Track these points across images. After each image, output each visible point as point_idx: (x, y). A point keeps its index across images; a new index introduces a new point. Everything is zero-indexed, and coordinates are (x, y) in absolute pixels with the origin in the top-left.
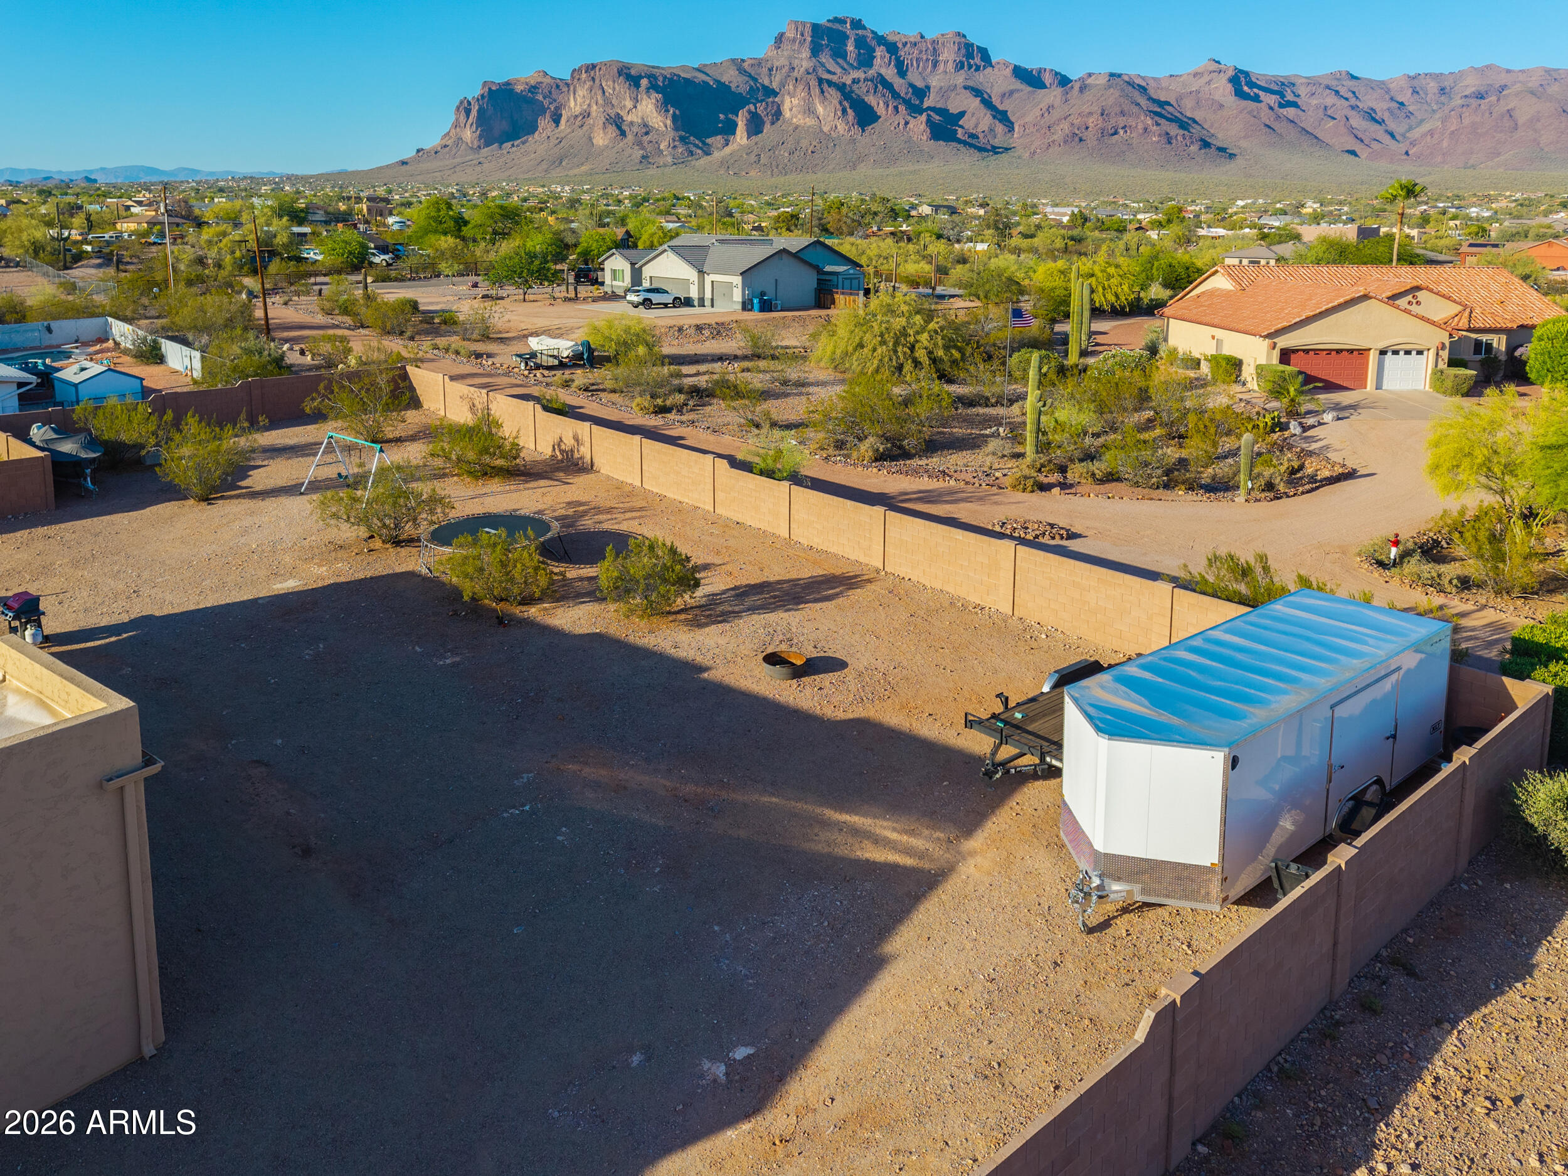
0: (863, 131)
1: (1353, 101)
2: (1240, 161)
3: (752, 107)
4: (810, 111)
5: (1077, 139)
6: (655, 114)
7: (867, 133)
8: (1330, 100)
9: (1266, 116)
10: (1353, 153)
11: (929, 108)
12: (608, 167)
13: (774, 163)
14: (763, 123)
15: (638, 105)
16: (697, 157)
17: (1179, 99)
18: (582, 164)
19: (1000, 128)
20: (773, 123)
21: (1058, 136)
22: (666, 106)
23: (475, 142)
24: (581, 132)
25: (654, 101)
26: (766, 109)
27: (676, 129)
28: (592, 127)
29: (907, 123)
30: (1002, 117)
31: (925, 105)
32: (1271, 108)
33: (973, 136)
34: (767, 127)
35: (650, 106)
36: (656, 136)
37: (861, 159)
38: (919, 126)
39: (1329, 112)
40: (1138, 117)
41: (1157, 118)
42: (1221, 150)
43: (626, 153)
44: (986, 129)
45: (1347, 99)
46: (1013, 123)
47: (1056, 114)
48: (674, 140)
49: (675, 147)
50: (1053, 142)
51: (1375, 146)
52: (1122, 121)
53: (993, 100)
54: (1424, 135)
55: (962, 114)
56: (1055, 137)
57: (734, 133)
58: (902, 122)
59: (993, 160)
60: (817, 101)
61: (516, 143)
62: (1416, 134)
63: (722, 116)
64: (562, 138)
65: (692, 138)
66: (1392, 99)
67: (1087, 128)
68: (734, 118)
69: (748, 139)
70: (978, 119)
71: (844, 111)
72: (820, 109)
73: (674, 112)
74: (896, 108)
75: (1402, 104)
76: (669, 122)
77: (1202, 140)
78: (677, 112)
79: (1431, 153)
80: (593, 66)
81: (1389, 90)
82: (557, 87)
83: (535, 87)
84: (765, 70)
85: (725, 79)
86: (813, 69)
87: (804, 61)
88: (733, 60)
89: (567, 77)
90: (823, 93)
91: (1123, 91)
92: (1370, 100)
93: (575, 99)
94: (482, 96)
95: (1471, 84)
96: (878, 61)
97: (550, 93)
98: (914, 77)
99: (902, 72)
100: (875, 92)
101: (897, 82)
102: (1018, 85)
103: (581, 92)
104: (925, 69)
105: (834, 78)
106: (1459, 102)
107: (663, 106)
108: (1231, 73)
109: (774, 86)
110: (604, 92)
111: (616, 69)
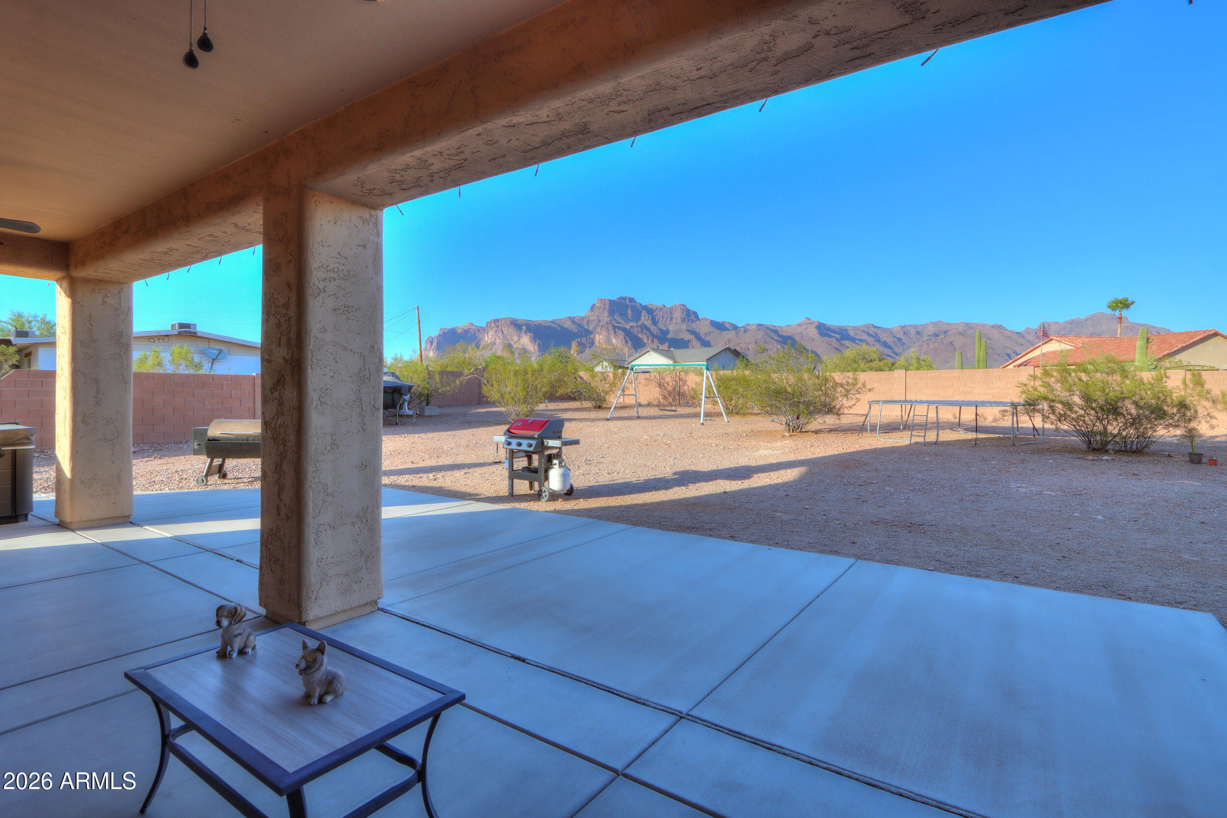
1: (876, 337)
3: (579, 340)
4: (609, 341)
6: (529, 344)
8: (865, 336)
9: (835, 343)
14: (585, 347)
15: (521, 339)
17: (793, 335)
20: (590, 348)
25: (528, 337)
26: (586, 341)
27: (540, 351)
32: (837, 340)
34: (587, 349)
35: (526, 340)
36: (529, 354)
40: (773, 344)
41: (783, 344)
45: (873, 336)
52: (766, 346)
53: (701, 335)
60: (612, 337)
66: (894, 337)
67: (749, 349)
68: (570, 344)
71: (626, 342)
72: (614, 341)
73: (539, 343)
75: (899, 339)
76: (536, 347)
78: (541, 342)
80: (498, 320)
81: (892, 333)
82: (479, 330)
83: (467, 331)
84: (585, 322)
85: (565, 326)
86: (610, 322)
87: (605, 318)
88: (569, 317)
89: (484, 325)
90: (615, 332)
91: (765, 332)
92: (884, 337)
93: (488, 337)
94: (440, 335)
95: (931, 330)
96: (643, 317)
97: (475, 333)
98: (661, 325)
99: (655, 323)
100: (642, 332)
101: (653, 328)
102: (713, 329)
103: (491, 333)
104: (666, 321)
105: (621, 325)
106: (926, 338)
107: (534, 339)
108: (816, 324)
109: (590, 329)
110: (503, 333)
111: (509, 322)
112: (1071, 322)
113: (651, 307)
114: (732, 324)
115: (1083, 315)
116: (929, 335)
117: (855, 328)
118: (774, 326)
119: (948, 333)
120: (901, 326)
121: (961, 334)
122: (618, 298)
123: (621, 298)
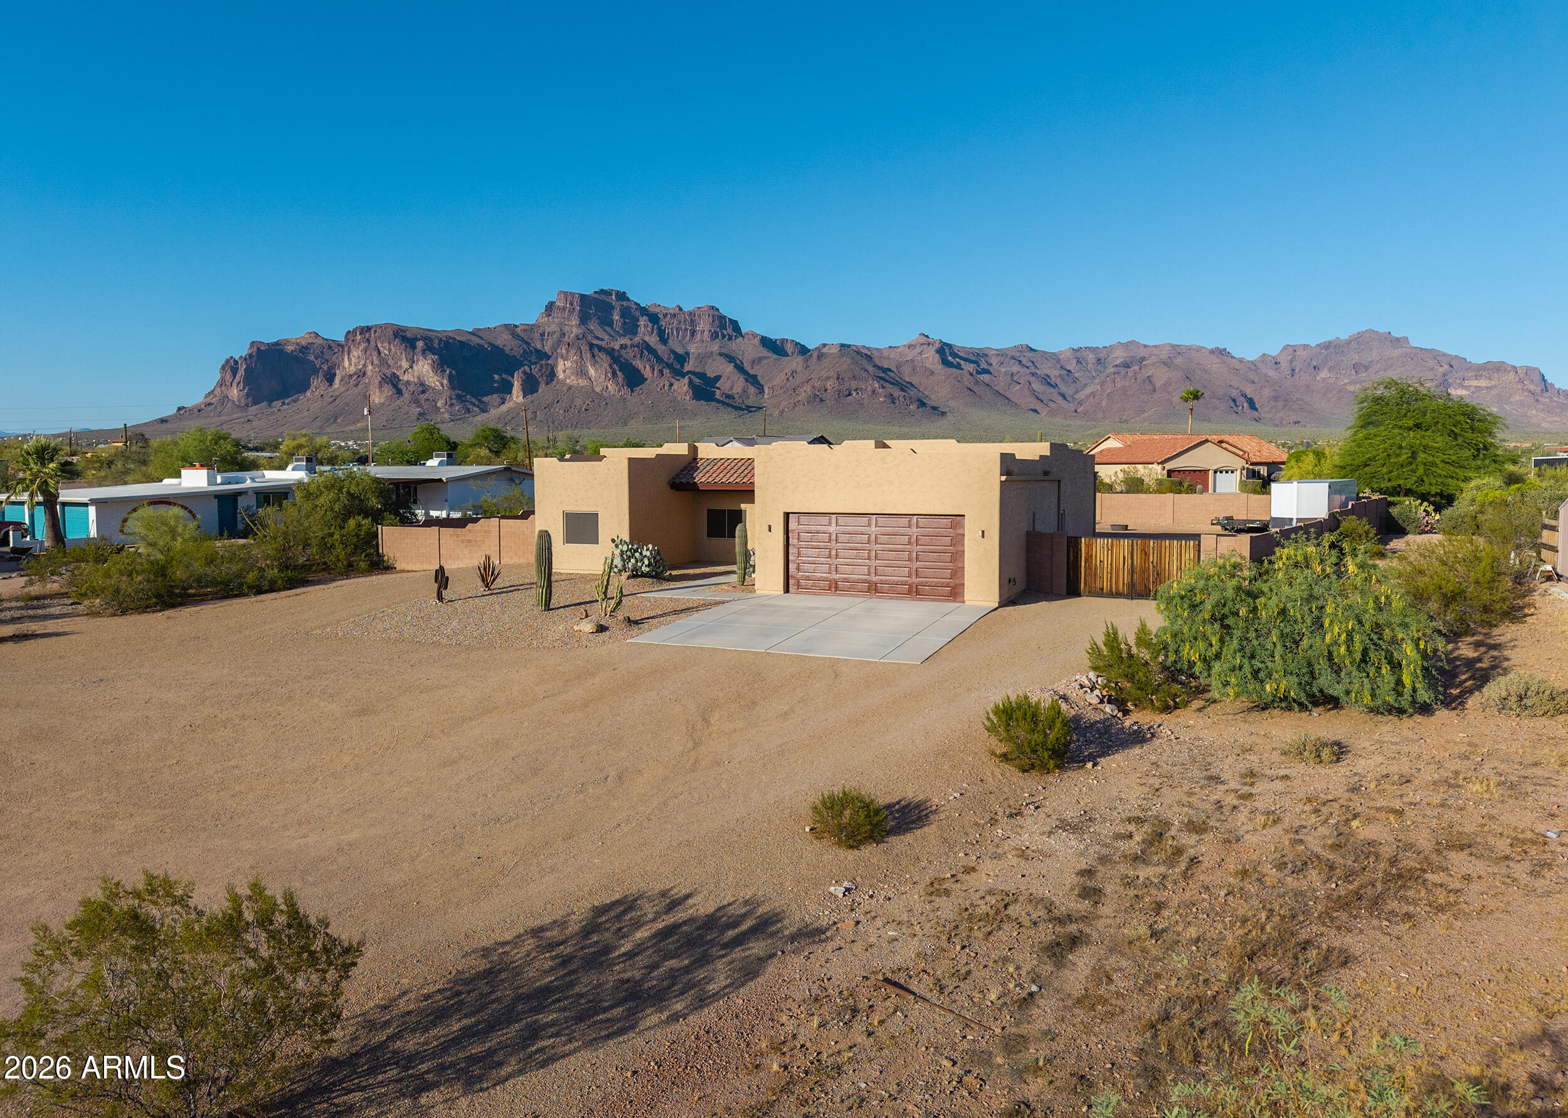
0: (632, 391)
1: (1033, 369)
2: (950, 417)
3: (527, 369)
4: (582, 373)
5: (818, 400)
6: (432, 374)
7: (635, 394)
8: (1015, 368)
9: (967, 381)
10: (1035, 411)
11: (689, 372)
12: (385, 423)
13: (550, 419)
14: (538, 383)
15: (414, 365)
16: (474, 414)
17: (899, 366)
18: (358, 421)
19: (752, 390)
20: (547, 384)
21: (802, 396)
22: (443, 367)
23: (243, 400)
24: (356, 390)
25: (430, 362)
26: (540, 370)
27: (452, 386)
28: (367, 386)
29: (671, 385)
30: (753, 380)
31: (687, 368)
32: (971, 374)
33: (729, 396)
34: (542, 388)
35: (426, 367)
36: (432, 395)
37: (631, 416)
38: (682, 387)
39: (1015, 378)
40: (867, 381)
41: (882, 382)
42: (934, 408)
43: (404, 410)
44: (740, 390)
45: (1028, 367)
46: (762, 386)
47: (799, 379)
48: (451, 399)
49: (452, 404)
50: (798, 401)
51: (1052, 405)
52: (854, 384)
53: (745, 365)
54: (1088, 397)
55: (718, 378)
56: (800, 398)
57: (510, 392)
58: (667, 384)
59: (748, 417)
60: (589, 364)
61: (287, 401)
62: (1081, 395)
63: (496, 377)
64: (337, 397)
65: (468, 397)
66: (1062, 367)
67: (826, 390)
68: (510, 378)
69: (524, 397)
70: (731, 382)
71: (614, 374)
72: (592, 372)
73: (450, 373)
74: (661, 372)
75: (1069, 371)
76: (445, 382)
77: (919, 400)
78: (454, 372)
79: (1095, 411)
80: (369, 329)
81: (1058, 361)
82: (330, 347)
83: (306, 348)
84: (537, 335)
85: (499, 342)
86: (583, 336)
87: (573, 327)
88: (506, 325)
89: (341, 338)
90: (594, 356)
91: (853, 359)
92: (1046, 369)
93: (350, 360)
94: (251, 355)
95: (1119, 356)
96: (642, 329)
97: (322, 353)
98: (675, 344)
99: (664, 340)
100: (641, 357)
101: (661, 349)
102: (765, 353)
103: (355, 353)
104: (684, 337)
105: (603, 344)
106: (1112, 370)
107: (439, 367)
108: (937, 345)
109: (547, 349)
110: (379, 353)
111: (391, 332)
112: (1327, 346)
113: (657, 310)
114: (797, 344)
115: (1344, 336)
116: (1116, 366)
117: (1001, 353)
118: (868, 349)
119: (1144, 363)
120: (1073, 349)
121: (1164, 363)
122: (595, 292)
123: (602, 292)
